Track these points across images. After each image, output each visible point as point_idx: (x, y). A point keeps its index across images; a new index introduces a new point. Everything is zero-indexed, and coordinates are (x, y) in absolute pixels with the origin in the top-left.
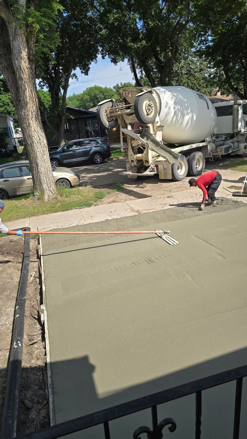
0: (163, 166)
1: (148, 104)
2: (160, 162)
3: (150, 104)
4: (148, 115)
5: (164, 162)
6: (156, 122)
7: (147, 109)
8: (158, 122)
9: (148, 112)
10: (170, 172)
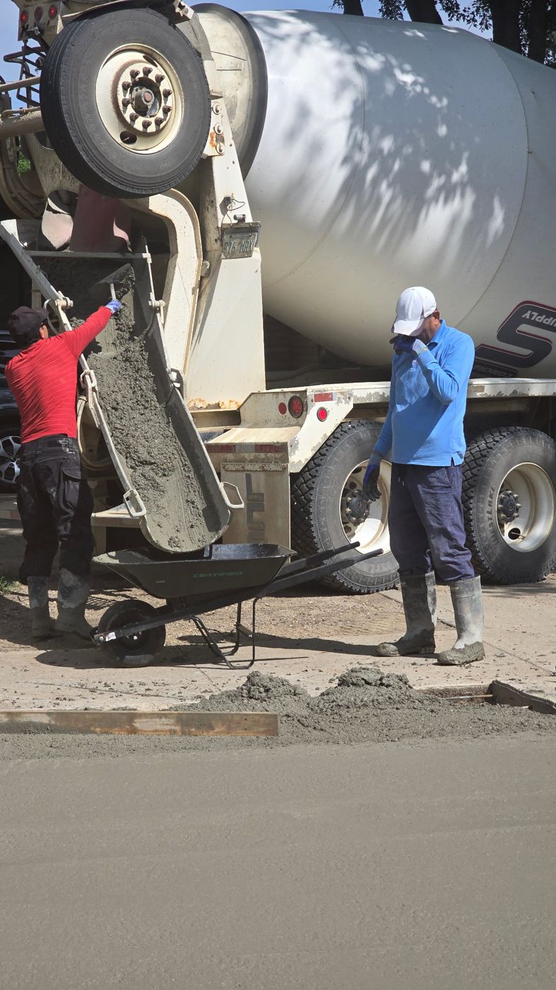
0: (248, 478)
1: (134, 74)
2: (230, 456)
3: (152, 77)
4: (130, 136)
5: (252, 455)
6: (219, 200)
7: (121, 97)
8: (227, 200)
9: (133, 118)
10: (280, 523)
